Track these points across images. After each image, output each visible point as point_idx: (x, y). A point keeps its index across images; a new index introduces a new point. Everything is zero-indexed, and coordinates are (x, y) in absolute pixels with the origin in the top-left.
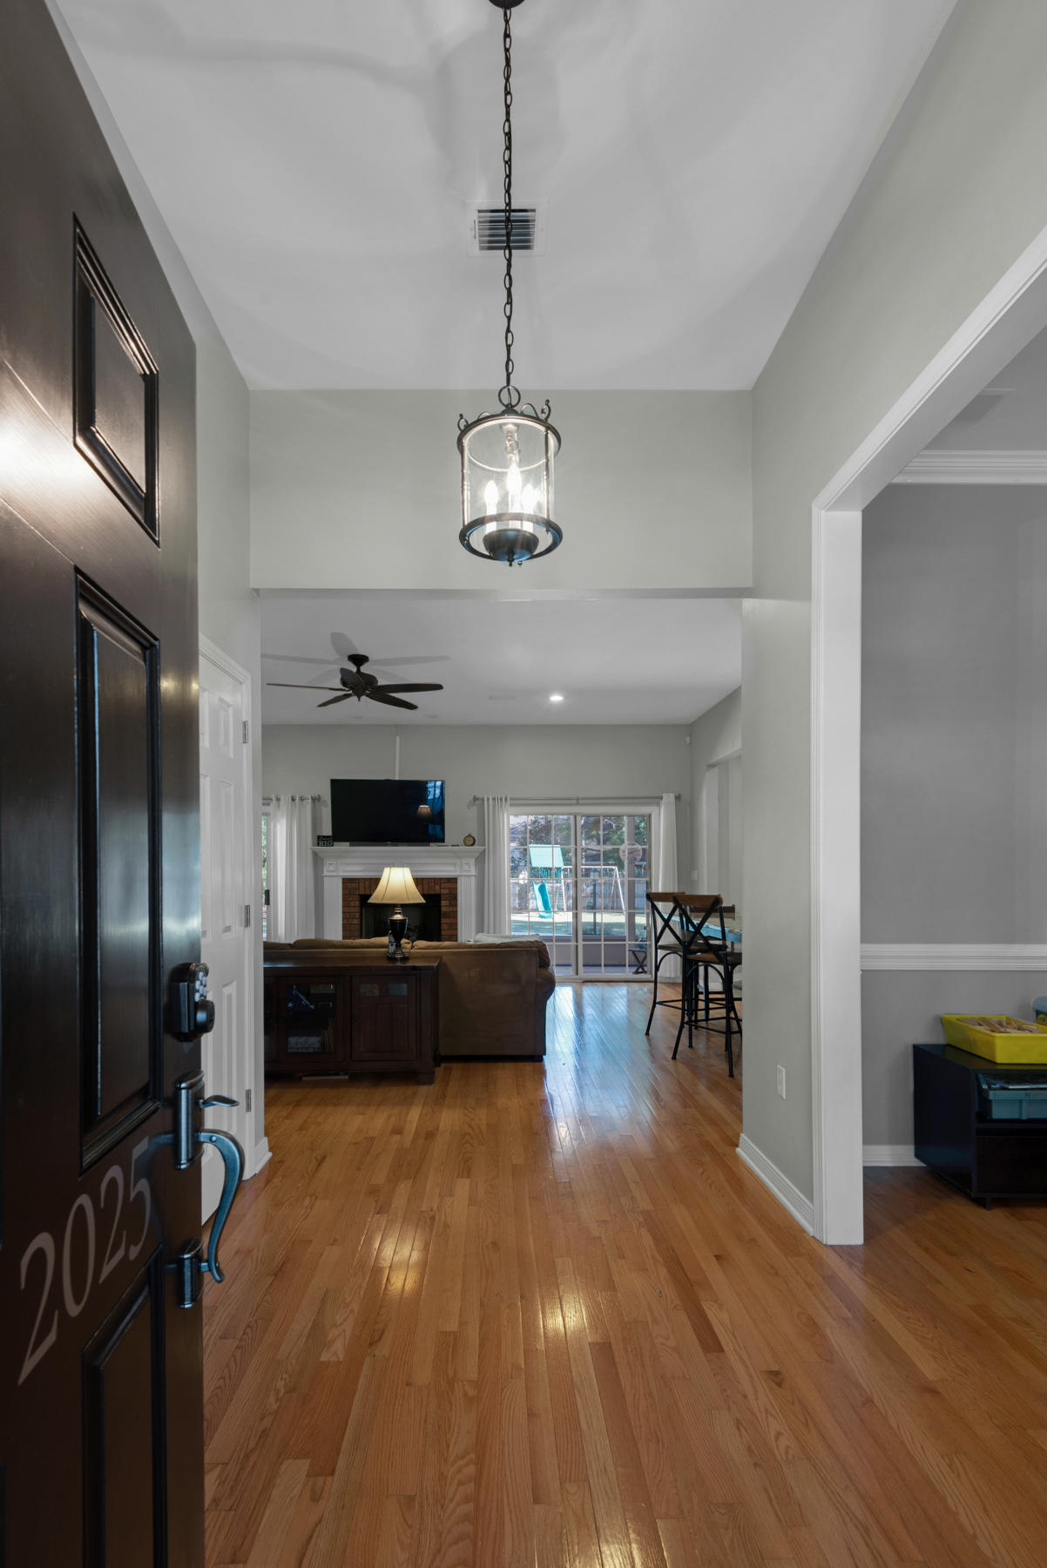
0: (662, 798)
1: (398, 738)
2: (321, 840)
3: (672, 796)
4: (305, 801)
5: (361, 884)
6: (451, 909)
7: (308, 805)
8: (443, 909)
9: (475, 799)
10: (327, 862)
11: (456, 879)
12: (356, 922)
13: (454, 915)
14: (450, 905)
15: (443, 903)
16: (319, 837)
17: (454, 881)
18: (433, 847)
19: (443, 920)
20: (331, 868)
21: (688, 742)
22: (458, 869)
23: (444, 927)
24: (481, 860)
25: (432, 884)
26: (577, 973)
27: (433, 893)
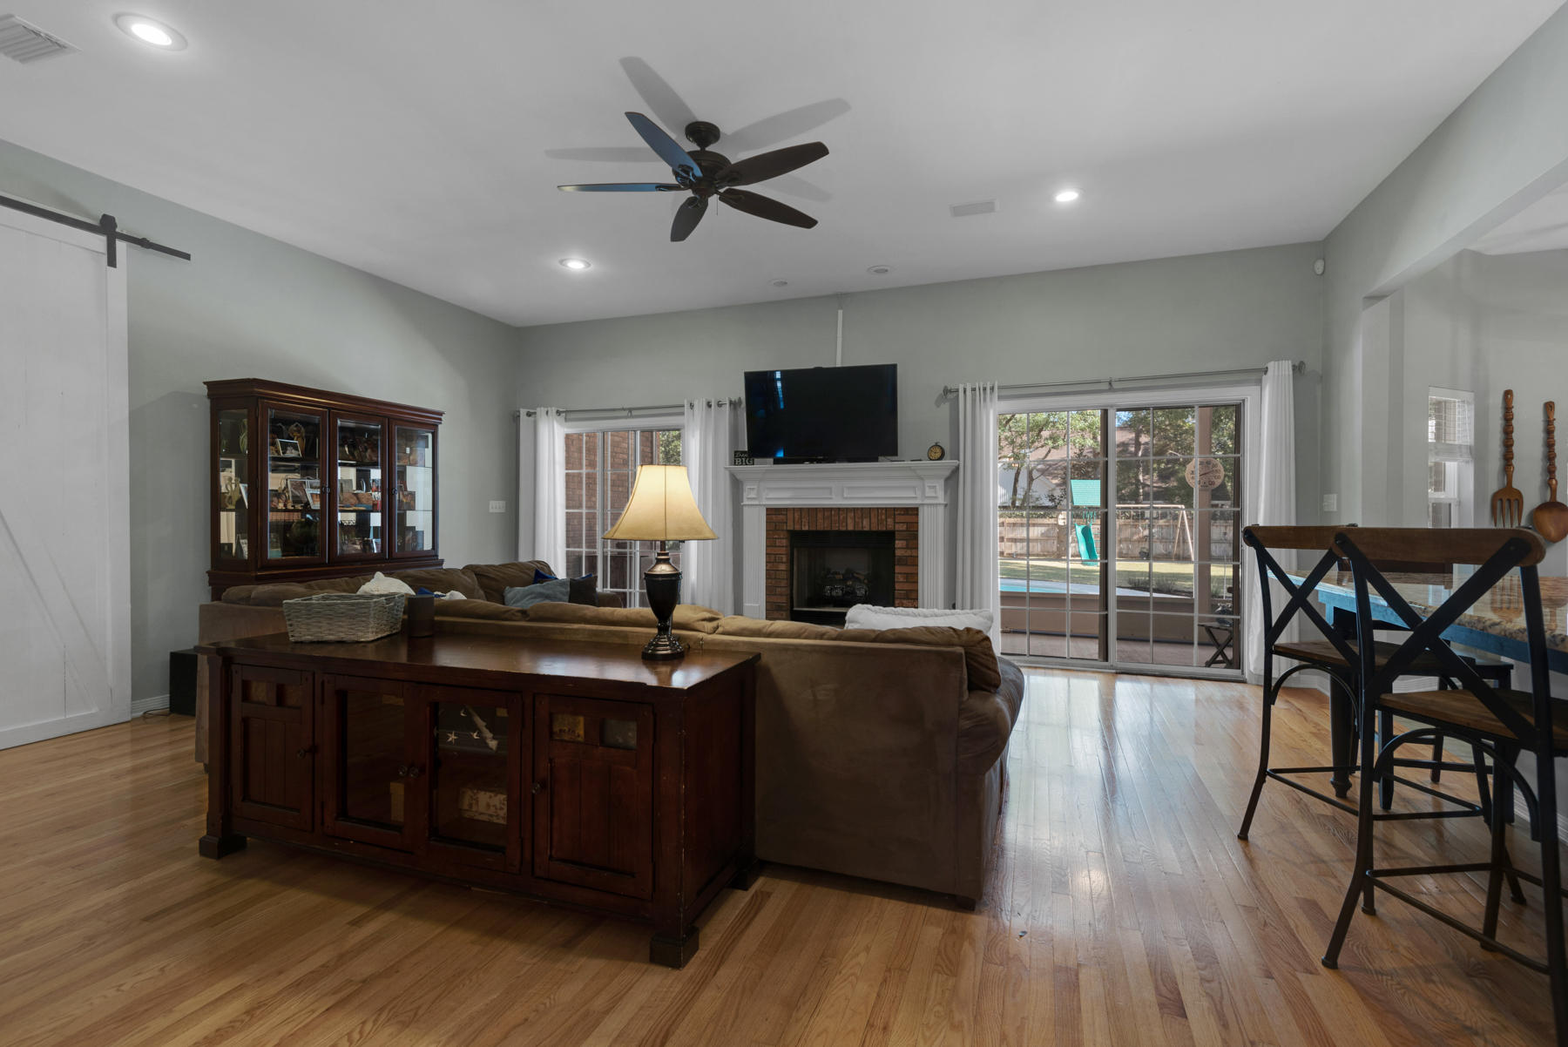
0: (1266, 371)
1: (840, 312)
2: (738, 457)
3: (1286, 367)
4: (723, 408)
5: (790, 515)
6: (908, 553)
7: (727, 408)
8: (898, 553)
9: (947, 391)
10: (747, 487)
11: (917, 509)
12: (783, 567)
13: (913, 561)
14: (907, 547)
15: (898, 544)
16: (735, 453)
17: (913, 512)
18: (883, 464)
19: (898, 569)
20: (753, 495)
21: (1319, 271)
22: (919, 493)
23: (898, 578)
24: (952, 479)
25: (883, 517)
26: (1106, 659)
27: (884, 529)
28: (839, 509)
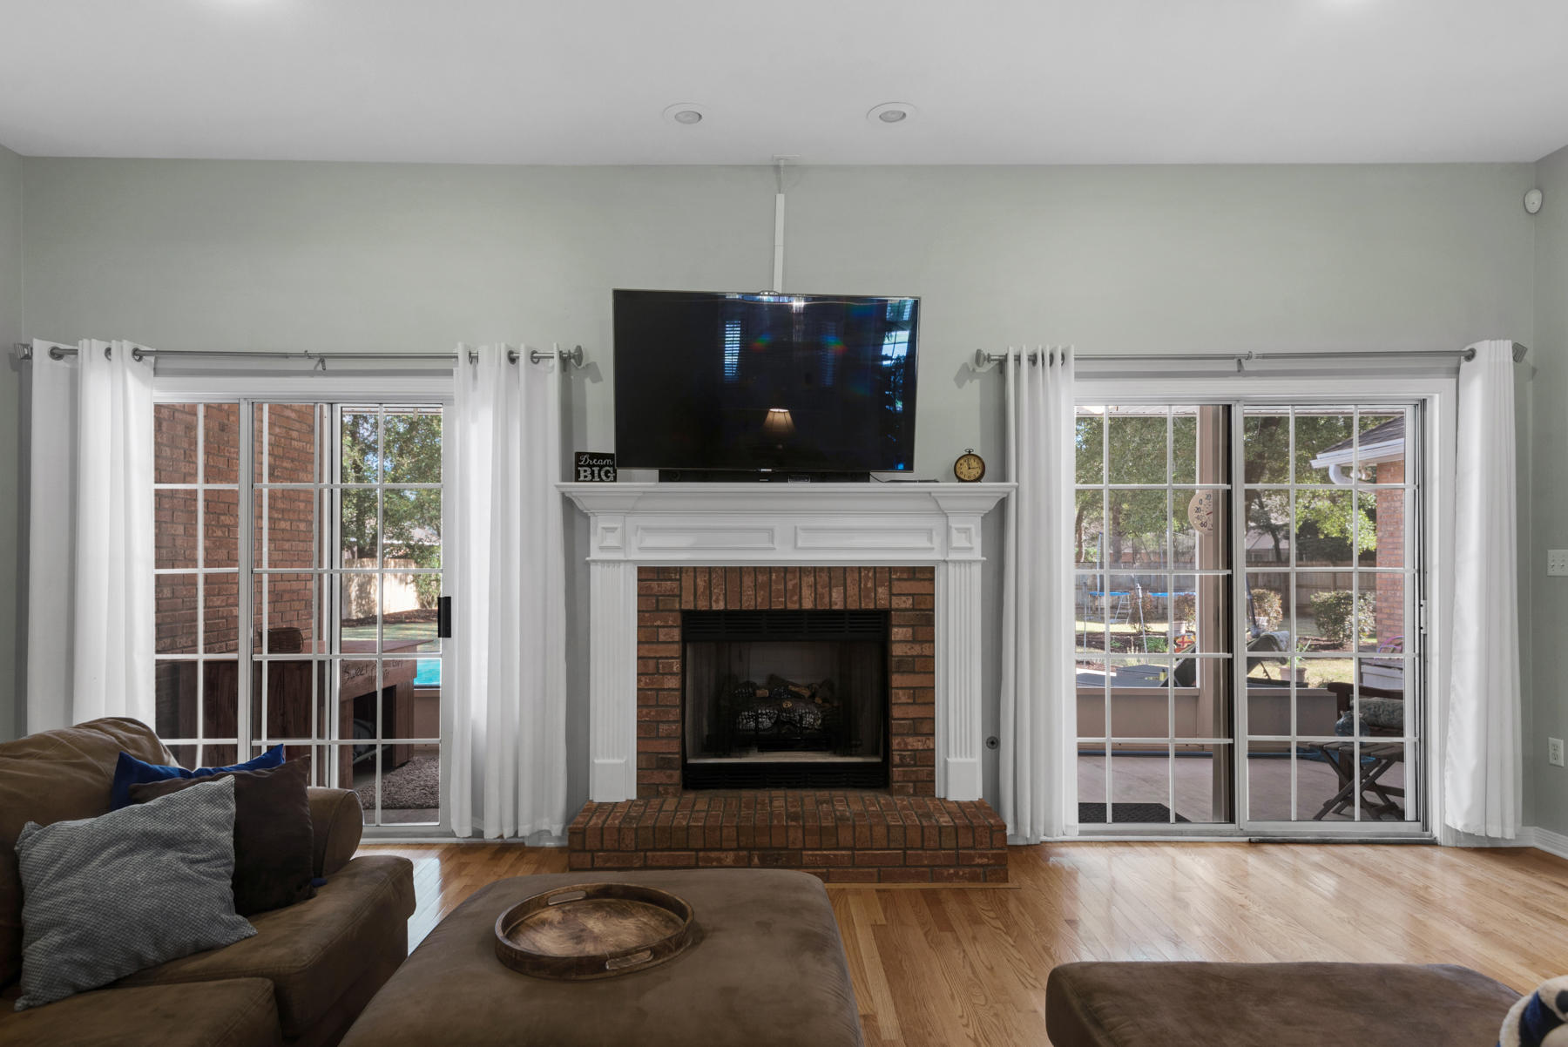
0: (1471, 355)
1: (781, 198)
2: (584, 465)
3: (1505, 348)
4: (542, 365)
5: (687, 582)
6: (917, 650)
7: (551, 374)
8: (898, 650)
9: (979, 358)
10: (599, 524)
11: (931, 570)
12: (673, 682)
13: (926, 665)
14: (914, 640)
15: (898, 633)
16: (579, 455)
17: (923, 575)
18: (879, 486)
19: (897, 680)
20: (612, 540)
21: (1533, 208)
22: (937, 541)
23: (899, 696)
24: (998, 519)
25: (870, 585)
26: (1231, 819)
27: (872, 606)
28: (786, 569)
